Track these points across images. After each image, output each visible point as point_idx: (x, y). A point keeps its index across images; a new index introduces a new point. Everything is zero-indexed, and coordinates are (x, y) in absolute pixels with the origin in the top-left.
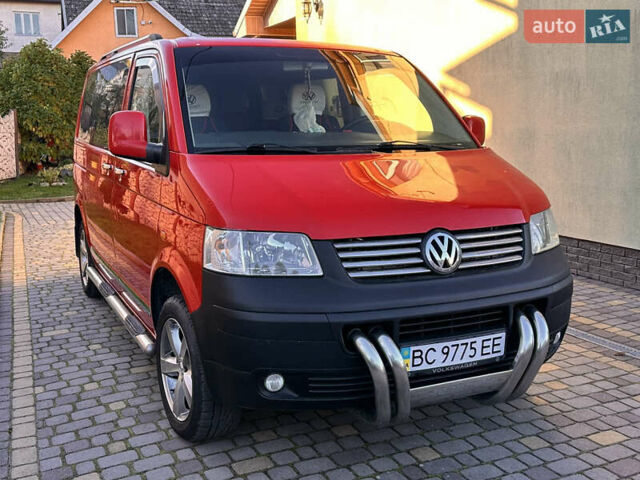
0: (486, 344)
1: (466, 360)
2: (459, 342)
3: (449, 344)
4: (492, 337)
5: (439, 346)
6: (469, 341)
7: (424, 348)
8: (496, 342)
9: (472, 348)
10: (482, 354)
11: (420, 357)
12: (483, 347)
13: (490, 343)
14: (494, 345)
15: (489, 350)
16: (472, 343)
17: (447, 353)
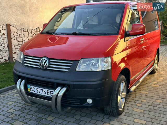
0: (48, 92)
1: (43, 94)
2: (41, 89)
3: (38, 88)
4: (50, 90)
5: (36, 88)
6: (43, 89)
7: (33, 87)
8: (52, 92)
9: (44, 92)
10: (48, 95)
11: (32, 89)
12: (48, 93)
13: (50, 92)
14: (51, 93)
15: (50, 94)
16: (44, 90)
17: (38, 90)
